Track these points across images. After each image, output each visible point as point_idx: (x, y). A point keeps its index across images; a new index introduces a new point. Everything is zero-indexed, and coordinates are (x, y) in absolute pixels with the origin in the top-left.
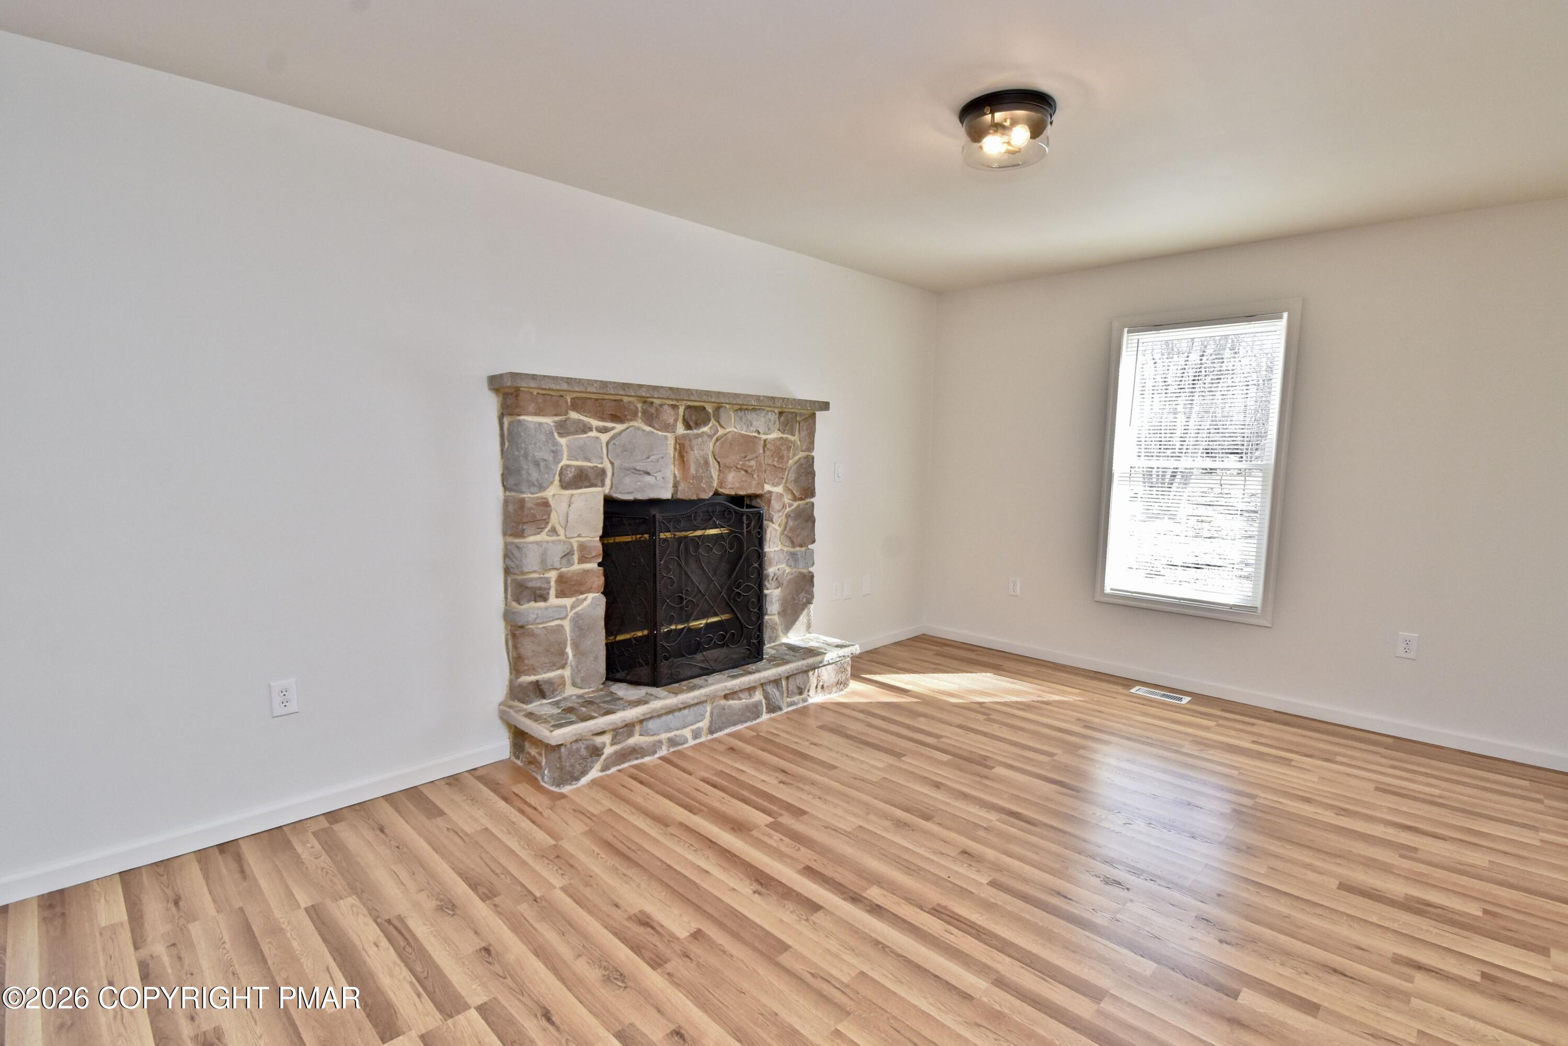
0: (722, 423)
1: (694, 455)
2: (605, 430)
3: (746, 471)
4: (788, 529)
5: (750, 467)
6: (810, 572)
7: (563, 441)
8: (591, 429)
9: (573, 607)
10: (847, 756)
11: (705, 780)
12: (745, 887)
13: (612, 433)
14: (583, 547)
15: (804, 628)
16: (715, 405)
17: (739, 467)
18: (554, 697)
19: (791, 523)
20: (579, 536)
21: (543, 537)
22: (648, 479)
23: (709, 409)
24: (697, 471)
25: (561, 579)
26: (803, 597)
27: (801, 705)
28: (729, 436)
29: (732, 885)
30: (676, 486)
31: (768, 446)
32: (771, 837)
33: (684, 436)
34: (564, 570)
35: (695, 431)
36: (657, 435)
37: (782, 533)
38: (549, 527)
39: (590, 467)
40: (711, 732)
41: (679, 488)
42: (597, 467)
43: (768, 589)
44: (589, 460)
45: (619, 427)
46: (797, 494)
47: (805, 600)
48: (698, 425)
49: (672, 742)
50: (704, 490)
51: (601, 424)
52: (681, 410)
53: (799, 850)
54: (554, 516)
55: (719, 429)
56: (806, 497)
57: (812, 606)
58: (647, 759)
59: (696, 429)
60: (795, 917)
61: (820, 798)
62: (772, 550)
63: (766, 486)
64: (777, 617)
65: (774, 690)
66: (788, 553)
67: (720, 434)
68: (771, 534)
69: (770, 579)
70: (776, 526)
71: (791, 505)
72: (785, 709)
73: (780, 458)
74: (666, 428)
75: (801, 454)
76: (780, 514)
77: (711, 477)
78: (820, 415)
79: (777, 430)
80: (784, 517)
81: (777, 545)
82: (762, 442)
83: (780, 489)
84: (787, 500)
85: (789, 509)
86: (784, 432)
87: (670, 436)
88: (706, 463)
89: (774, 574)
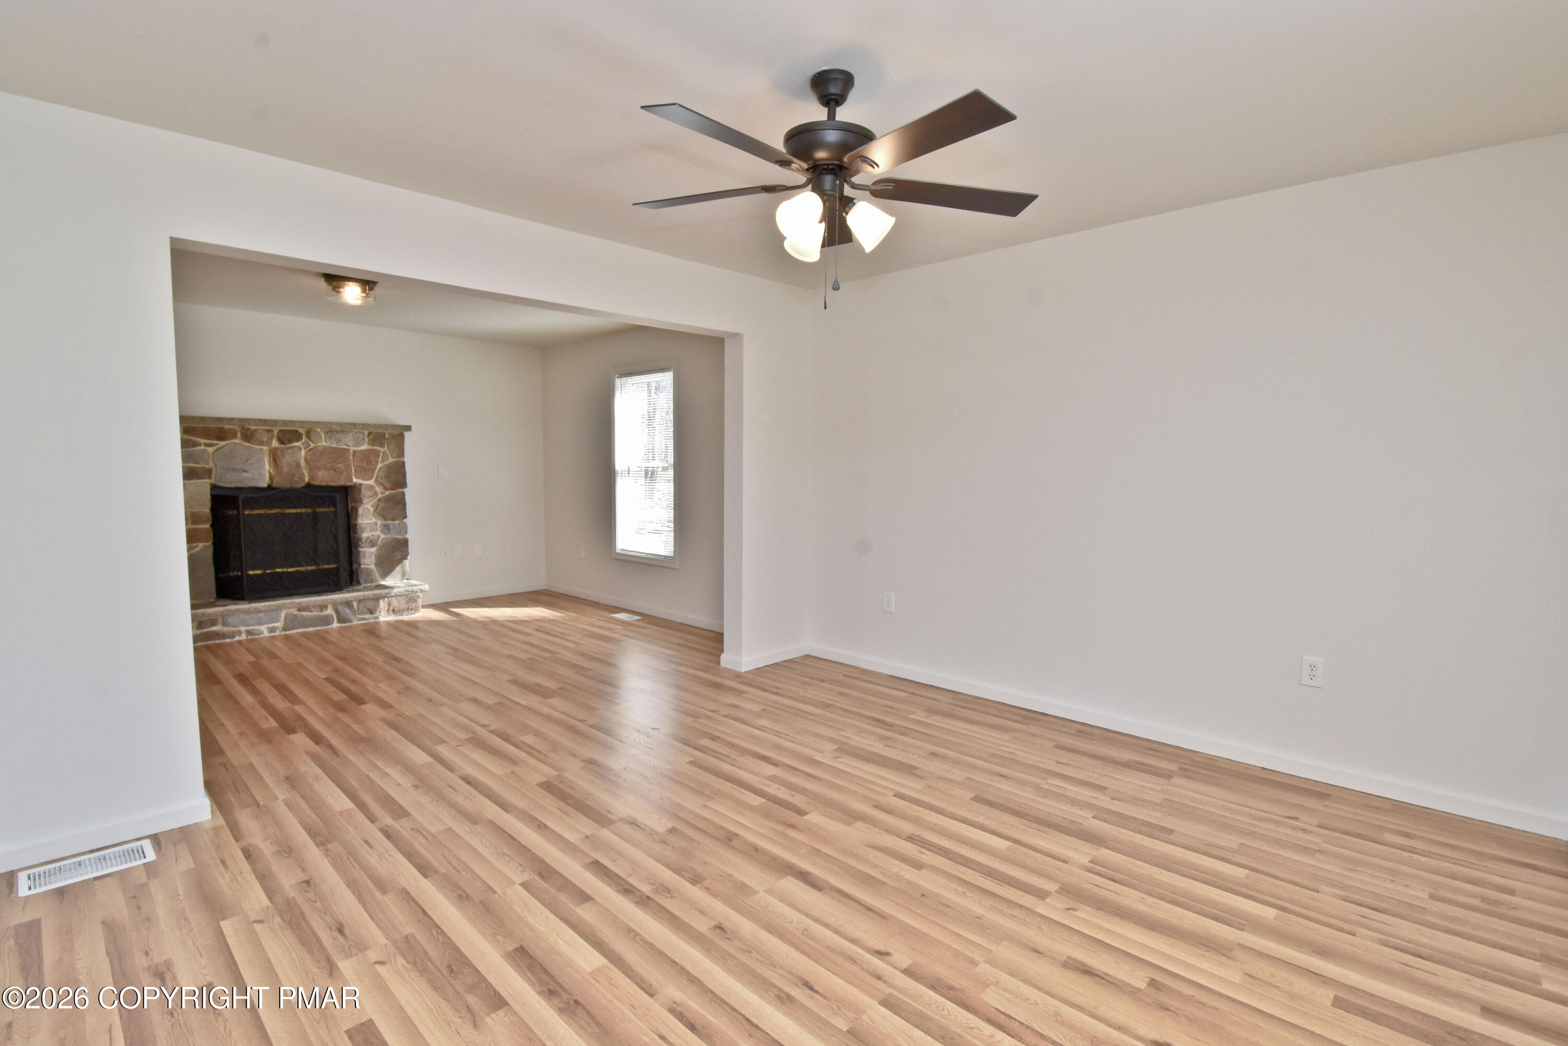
0: (313, 440)
1: (287, 460)
2: (210, 446)
3: (335, 471)
4: (379, 508)
5: (339, 467)
6: (405, 538)
8: (200, 445)
13: (217, 446)
15: (400, 576)
16: (307, 429)
17: (328, 467)
19: (381, 505)
22: (245, 475)
23: (302, 431)
24: (289, 470)
26: (398, 555)
27: (372, 621)
28: (320, 448)
30: (271, 478)
31: (357, 454)
33: (276, 449)
35: (288, 446)
36: (254, 447)
37: (374, 511)
39: (199, 467)
40: (285, 629)
41: (274, 481)
42: (204, 468)
43: (362, 547)
44: (198, 463)
45: (222, 443)
46: (387, 485)
48: (290, 441)
49: (249, 633)
50: (297, 482)
51: (208, 441)
52: (275, 432)
55: (311, 443)
56: (397, 488)
57: (406, 563)
58: (228, 640)
59: (288, 444)
62: (365, 522)
63: (355, 480)
64: (373, 567)
65: (346, 609)
66: (381, 524)
67: (311, 447)
68: (363, 512)
69: (364, 541)
70: (369, 506)
71: (382, 493)
72: (355, 622)
73: (369, 462)
74: (262, 443)
75: (391, 460)
76: (372, 499)
77: (304, 475)
78: (406, 434)
79: (366, 444)
80: (376, 501)
81: (371, 520)
82: (351, 452)
83: (371, 482)
84: (378, 489)
85: (380, 496)
86: (373, 445)
87: (265, 448)
88: (298, 465)
89: (368, 538)
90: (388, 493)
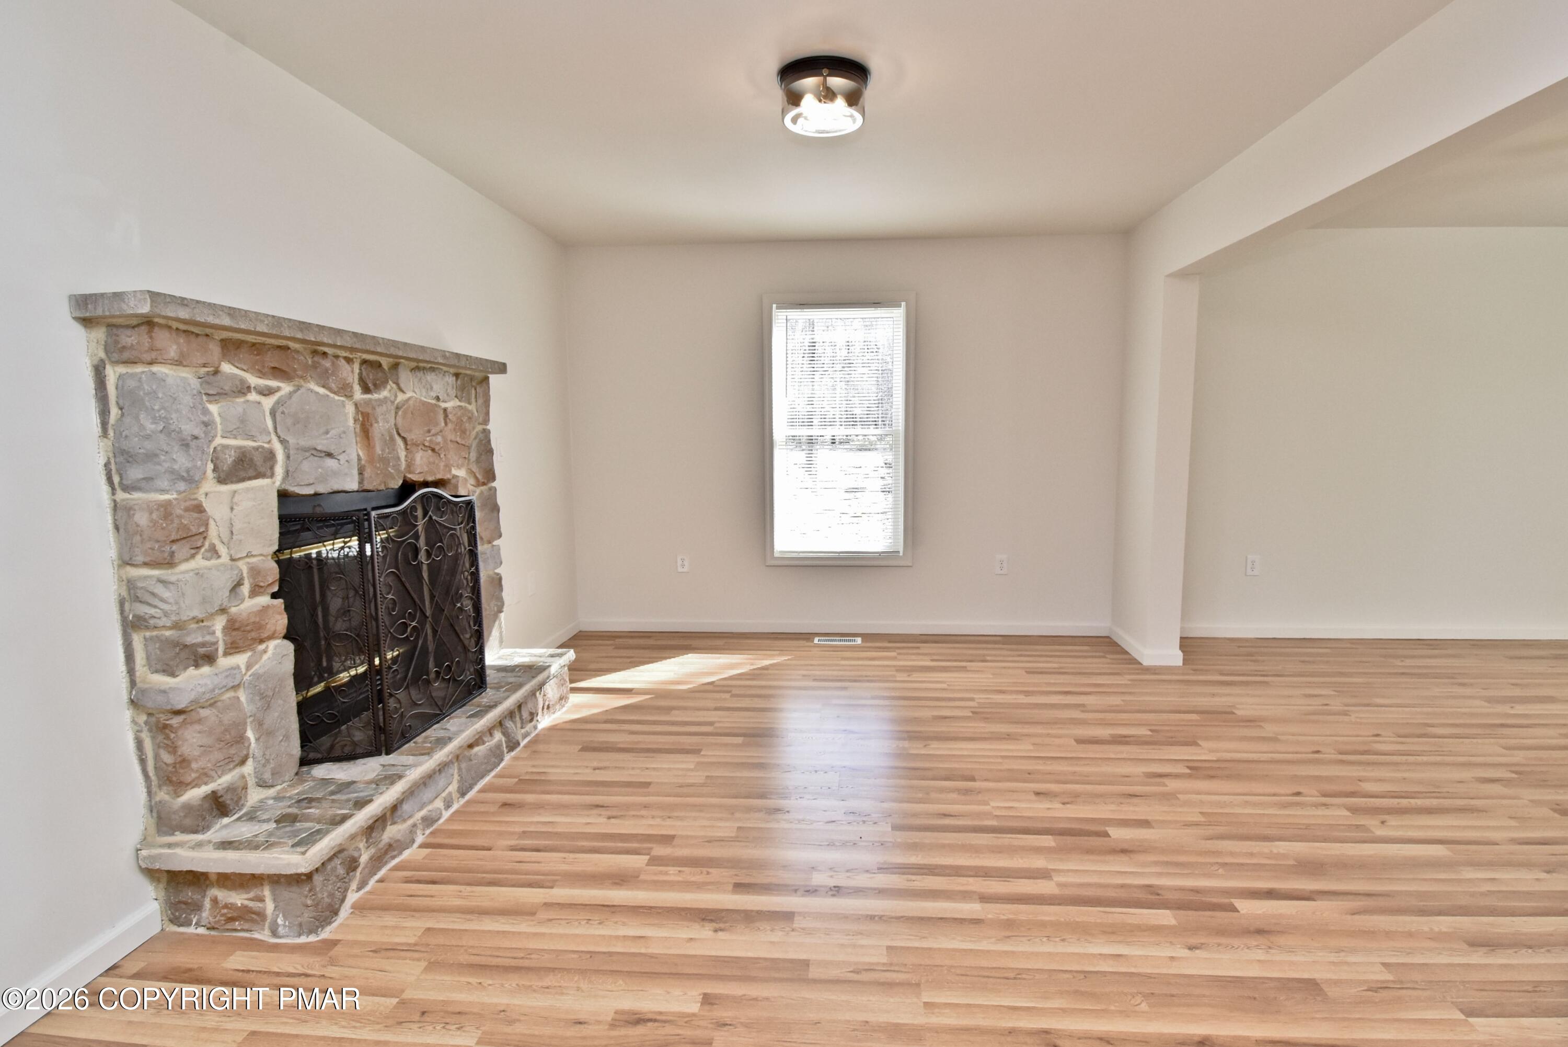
0: (401, 385)
1: (381, 427)
2: (267, 392)
3: (433, 450)
5: (438, 444)
6: (498, 574)
7: (213, 408)
8: (249, 390)
9: (248, 667)
10: (647, 769)
11: (513, 849)
12: (704, 932)
13: (278, 395)
14: (255, 572)
15: (497, 643)
16: (391, 360)
17: (427, 444)
18: (240, 810)
20: (249, 555)
21: (199, 562)
22: (330, 462)
23: (386, 364)
24: (383, 450)
25: (232, 626)
26: (494, 605)
27: (534, 734)
28: (411, 403)
29: (684, 936)
30: (361, 471)
31: (450, 416)
32: (666, 873)
33: (364, 403)
34: (233, 611)
35: (376, 396)
36: (333, 400)
38: (207, 545)
39: (253, 448)
40: (463, 794)
41: (366, 475)
42: (263, 447)
44: (250, 438)
45: (286, 387)
46: (480, 478)
48: (378, 387)
49: (428, 821)
50: (392, 477)
51: (262, 382)
52: (356, 365)
53: (708, 873)
54: (212, 527)
55: (398, 393)
56: (489, 481)
57: (502, 615)
58: (406, 854)
59: (376, 393)
60: (780, 933)
61: (669, 817)
63: (452, 469)
73: (462, 433)
74: (342, 390)
75: (480, 429)
77: (399, 460)
78: (494, 379)
79: (455, 397)
82: (441, 412)
83: (464, 472)
86: (461, 399)
87: (347, 402)
88: (392, 439)
90: (477, 491)
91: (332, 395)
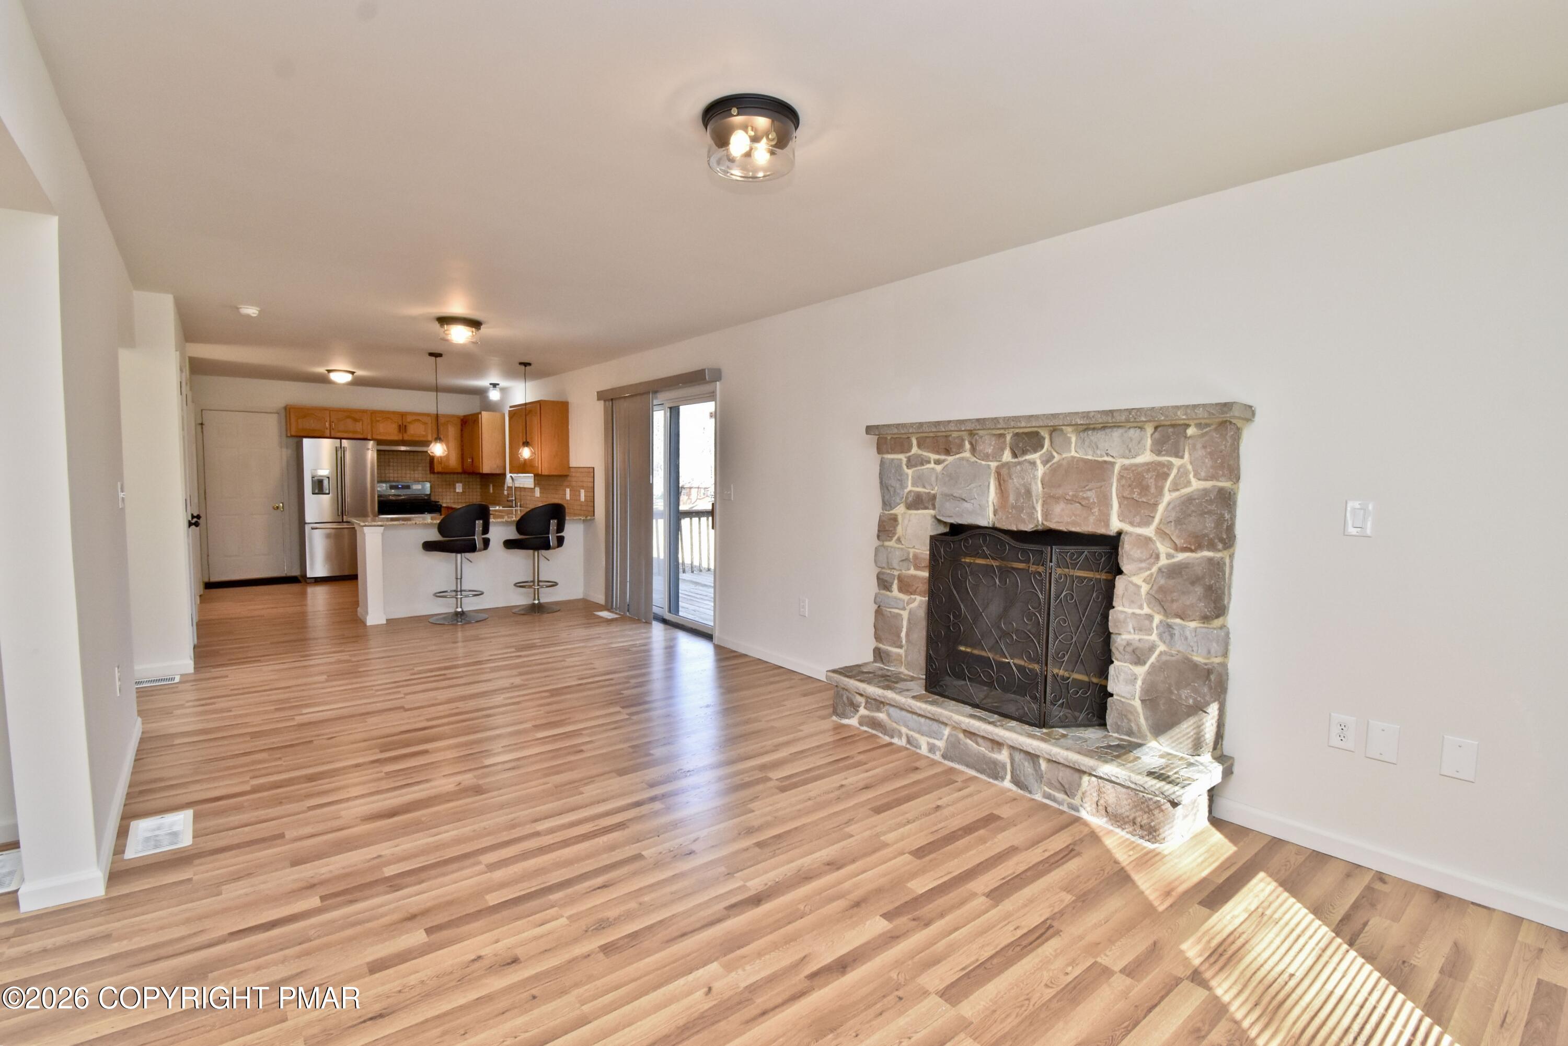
0: (1057, 449)
1: (1015, 482)
2: (938, 462)
4: (1158, 588)
5: (1087, 498)
6: (1219, 665)
7: (909, 472)
8: (929, 462)
9: (908, 603)
13: (946, 463)
14: (916, 557)
15: (1189, 743)
16: (1052, 428)
17: (1068, 497)
19: (1167, 581)
20: (914, 547)
21: (893, 544)
22: (966, 505)
23: (1045, 432)
24: (1017, 500)
27: (1067, 809)
28: (1065, 463)
30: (995, 513)
31: (1126, 473)
33: (1007, 464)
34: (904, 571)
35: (1022, 459)
36: (980, 464)
37: (1148, 593)
38: (896, 537)
39: (926, 493)
40: (944, 757)
41: (999, 517)
42: (930, 493)
43: (1119, 660)
44: (926, 487)
45: (950, 459)
46: (1177, 542)
47: (1191, 701)
48: (1024, 452)
50: (1023, 521)
51: (937, 457)
52: (1008, 438)
54: (899, 529)
55: (1055, 454)
59: (1023, 456)
62: (1130, 611)
63: (1115, 525)
64: (1137, 704)
65: (1026, 764)
66: (1161, 622)
67: (1055, 460)
68: (1126, 589)
69: (1121, 649)
70: (1137, 580)
71: (1169, 556)
72: (1038, 797)
73: (1145, 489)
74: (986, 457)
75: (1196, 485)
76: (1143, 565)
77: (1034, 508)
78: (1244, 425)
79: (1148, 452)
80: (1154, 569)
81: (1141, 607)
82: (1117, 468)
83: (1149, 531)
84: (1163, 548)
85: (1163, 561)
86: (1159, 453)
87: (994, 465)
88: (1028, 493)
89: (1129, 644)
90: (1181, 557)
91: (979, 461)
